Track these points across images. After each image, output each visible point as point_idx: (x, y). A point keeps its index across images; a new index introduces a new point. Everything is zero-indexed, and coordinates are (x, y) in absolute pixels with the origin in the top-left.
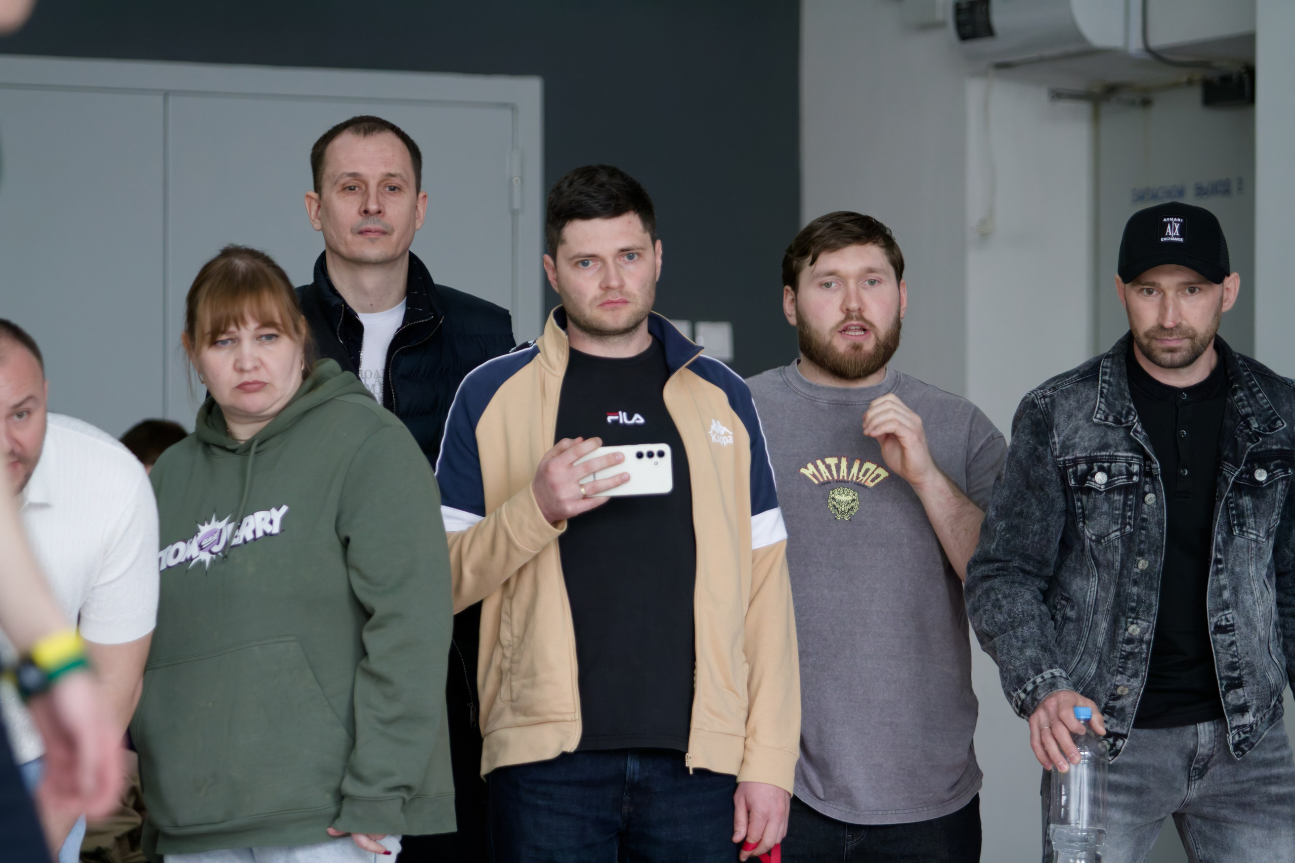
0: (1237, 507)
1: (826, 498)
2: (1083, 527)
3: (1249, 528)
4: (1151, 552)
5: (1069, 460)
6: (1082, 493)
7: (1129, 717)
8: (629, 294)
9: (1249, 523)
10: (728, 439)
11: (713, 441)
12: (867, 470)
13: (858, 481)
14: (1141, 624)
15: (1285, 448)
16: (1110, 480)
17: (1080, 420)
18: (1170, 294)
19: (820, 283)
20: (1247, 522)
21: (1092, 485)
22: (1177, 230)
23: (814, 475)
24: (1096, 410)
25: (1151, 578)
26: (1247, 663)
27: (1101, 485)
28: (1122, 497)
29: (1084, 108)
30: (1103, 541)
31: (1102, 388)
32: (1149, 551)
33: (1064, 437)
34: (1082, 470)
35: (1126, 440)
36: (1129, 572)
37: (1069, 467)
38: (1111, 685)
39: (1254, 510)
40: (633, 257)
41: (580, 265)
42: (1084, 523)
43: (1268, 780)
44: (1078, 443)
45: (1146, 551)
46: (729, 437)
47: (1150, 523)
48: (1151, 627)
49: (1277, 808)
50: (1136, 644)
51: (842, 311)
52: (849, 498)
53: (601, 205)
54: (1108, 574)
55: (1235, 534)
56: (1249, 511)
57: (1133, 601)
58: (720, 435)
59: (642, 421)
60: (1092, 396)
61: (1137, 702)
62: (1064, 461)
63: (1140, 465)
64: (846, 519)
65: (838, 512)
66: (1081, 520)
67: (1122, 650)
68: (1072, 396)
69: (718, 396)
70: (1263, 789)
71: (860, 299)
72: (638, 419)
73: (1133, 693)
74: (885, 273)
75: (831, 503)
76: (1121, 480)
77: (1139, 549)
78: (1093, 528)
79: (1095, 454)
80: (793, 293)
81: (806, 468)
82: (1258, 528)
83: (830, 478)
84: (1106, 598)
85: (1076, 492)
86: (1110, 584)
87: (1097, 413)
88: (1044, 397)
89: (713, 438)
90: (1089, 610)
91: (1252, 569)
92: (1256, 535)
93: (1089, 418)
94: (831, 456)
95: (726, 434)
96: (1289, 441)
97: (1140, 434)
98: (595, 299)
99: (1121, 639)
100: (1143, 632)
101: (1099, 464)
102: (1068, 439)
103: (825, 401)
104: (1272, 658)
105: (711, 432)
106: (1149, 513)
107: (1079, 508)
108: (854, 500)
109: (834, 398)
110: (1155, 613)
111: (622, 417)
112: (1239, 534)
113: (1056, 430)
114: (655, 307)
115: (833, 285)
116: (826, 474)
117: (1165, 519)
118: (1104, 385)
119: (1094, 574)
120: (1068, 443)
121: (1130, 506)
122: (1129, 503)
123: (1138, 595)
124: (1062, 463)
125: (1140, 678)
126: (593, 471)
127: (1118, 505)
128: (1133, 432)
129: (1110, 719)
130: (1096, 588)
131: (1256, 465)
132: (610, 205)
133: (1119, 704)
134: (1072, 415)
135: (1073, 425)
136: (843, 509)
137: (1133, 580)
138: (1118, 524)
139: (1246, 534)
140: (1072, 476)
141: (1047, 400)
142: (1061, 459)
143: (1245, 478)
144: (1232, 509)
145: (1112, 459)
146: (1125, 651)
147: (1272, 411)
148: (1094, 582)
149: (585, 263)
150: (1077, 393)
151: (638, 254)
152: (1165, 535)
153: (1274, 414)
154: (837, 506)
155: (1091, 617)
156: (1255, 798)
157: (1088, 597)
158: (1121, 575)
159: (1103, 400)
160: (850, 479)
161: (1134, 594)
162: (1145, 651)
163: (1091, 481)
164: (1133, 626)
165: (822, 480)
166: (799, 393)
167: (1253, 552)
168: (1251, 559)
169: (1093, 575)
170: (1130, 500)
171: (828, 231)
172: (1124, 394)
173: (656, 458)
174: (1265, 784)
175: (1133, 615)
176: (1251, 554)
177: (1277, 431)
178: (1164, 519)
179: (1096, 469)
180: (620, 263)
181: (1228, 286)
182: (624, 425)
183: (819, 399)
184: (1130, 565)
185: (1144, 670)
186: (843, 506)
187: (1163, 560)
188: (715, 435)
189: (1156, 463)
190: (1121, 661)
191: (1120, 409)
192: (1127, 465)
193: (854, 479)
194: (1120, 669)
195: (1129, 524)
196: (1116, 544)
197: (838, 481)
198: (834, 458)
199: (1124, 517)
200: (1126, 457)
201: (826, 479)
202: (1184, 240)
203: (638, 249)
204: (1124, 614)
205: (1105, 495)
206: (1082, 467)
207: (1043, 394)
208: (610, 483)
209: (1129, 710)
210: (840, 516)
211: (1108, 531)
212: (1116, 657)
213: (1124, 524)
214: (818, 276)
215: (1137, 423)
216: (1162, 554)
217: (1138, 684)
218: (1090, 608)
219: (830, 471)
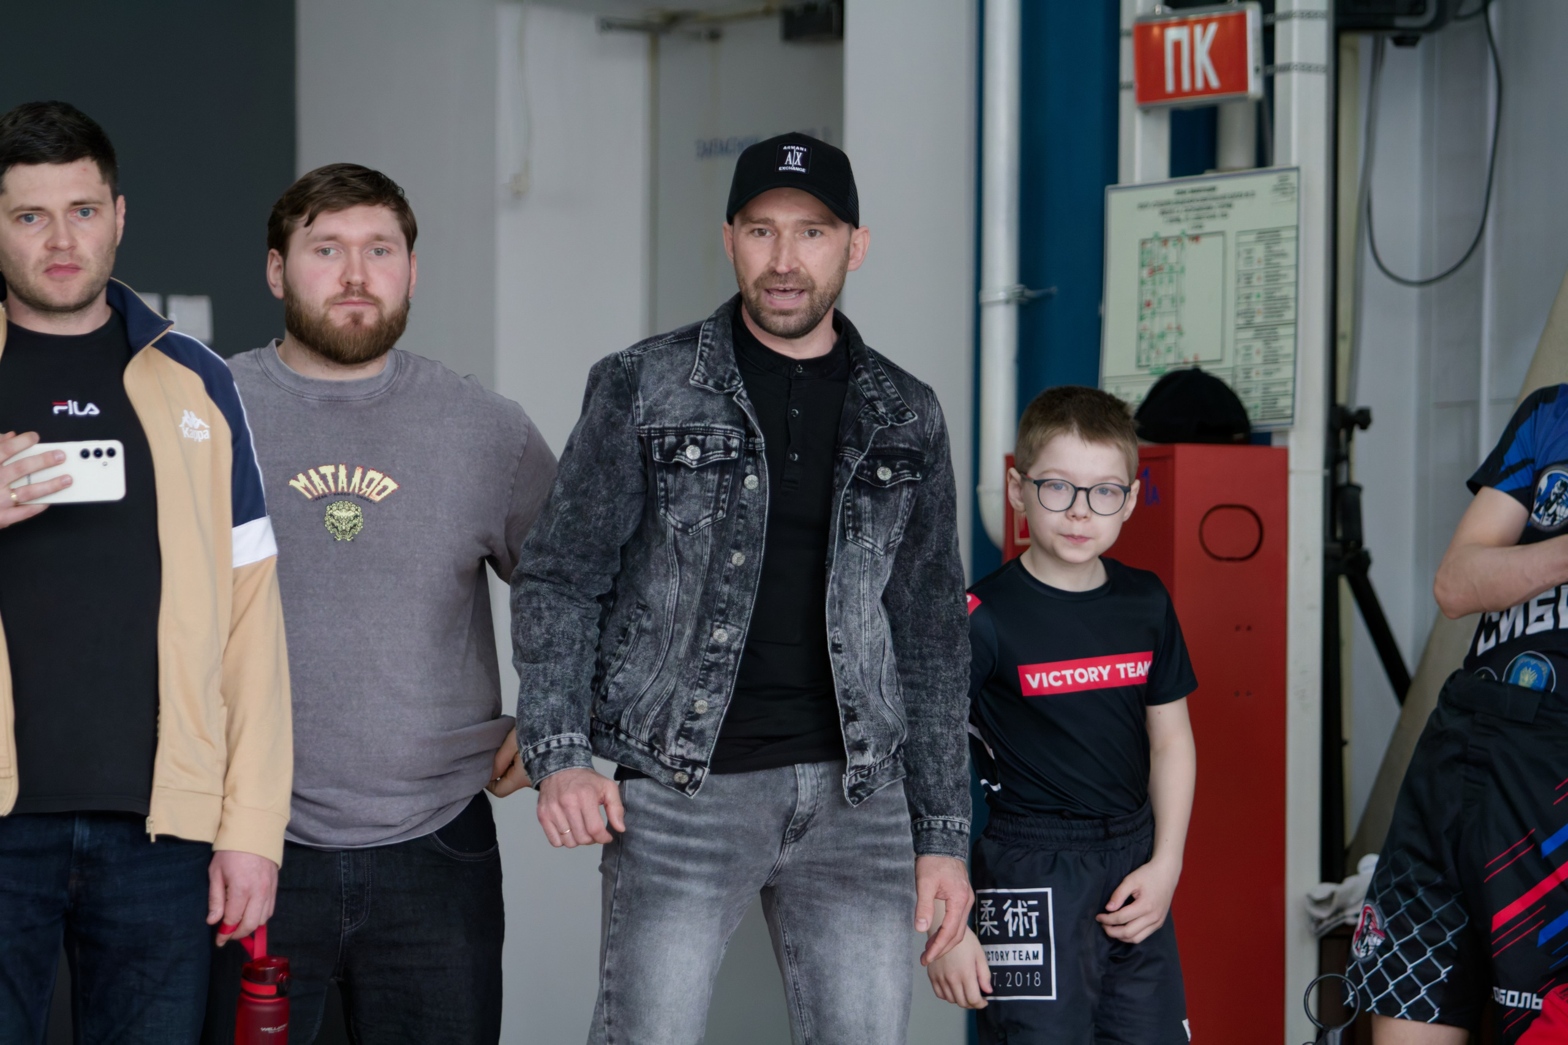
0: (854, 507)
1: (322, 514)
2: (665, 515)
3: (864, 534)
4: (750, 546)
5: (655, 429)
6: (668, 472)
7: (710, 741)
8: (80, 258)
9: (866, 528)
10: (205, 433)
11: (185, 436)
12: (371, 481)
13: (361, 493)
14: (730, 630)
15: (914, 448)
16: (704, 456)
17: (673, 383)
18: (787, 234)
19: (316, 249)
20: (864, 526)
21: (683, 460)
22: (798, 160)
23: (306, 488)
24: (694, 371)
25: (746, 576)
26: (858, 693)
27: (692, 460)
28: (717, 476)
29: (639, 42)
30: (690, 530)
31: (702, 351)
32: (747, 544)
33: (651, 402)
34: (670, 444)
35: (726, 411)
36: (722, 566)
37: (655, 438)
38: (688, 700)
39: (873, 513)
40: (89, 212)
41: (23, 220)
42: (667, 509)
43: (876, 851)
44: (668, 411)
45: (743, 544)
46: (205, 431)
47: (750, 512)
48: (742, 635)
49: (884, 886)
50: (722, 653)
51: (342, 285)
52: (351, 514)
53: (51, 147)
54: (693, 573)
55: (848, 538)
56: (867, 515)
57: (724, 601)
58: (193, 428)
59: (96, 412)
60: (689, 359)
61: (719, 723)
62: (650, 429)
63: (741, 441)
64: (348, 540)
65: (338, 531)
66: (663, 505)
67: (704, 660)
68: (665, 358)
69: (191, 382)
70: (870, 861)
71: (364, 271)
72: (92, 410)
73: (715, 713)
74: (397, 243)
75: (329, 520)
76: (716, 456)
77: (736, 540)
78: (679, 514)
79: (688, 425)
80: (280, 258)
81: (297, 479)
82: (875, 537)
83: (327, 491)
84: (690, 603)
85: (661, 470)
86: (696, 585)
87: (695, 374)
88: (631, 356)
89: (185, 432)
90: (669, 617)
91: (865, 586)
92: (872, 544)
93: (684, 381)
94: (326, 464)
95: (201, 428)
96: (918, 442)
97: (745, 400)
98: (40, 262)
99: (704, 646)
100: (732, 639)
101: (692, 436)
102: (655, 405)
103: (314, 397)
104: (884, 700)
105: (182, 426)
106: (750, 499)
107: (662, 490)
108: (356, 516)
109: (326, 393)
110: (748, 618)
111: (72, 407)
112: (853, 540)
113: (642, 391)
114: (114, 273)
115: (332, 252)
116: (321, 486)
117: (767, 505)
118: (703, 348)
119: (675, 573)
120: (656, 409)
121: (726, 487)
122: (725, 484)
123: (729, 595)
124: (646, 432)
125: (724, 695)
126: (27, 472)
127: (711, 486)
128: (737, 397)
129: (686, 743)
130: (677, 590)
131: (879, 462)
132: (61, 147)
133: (697, 726)
134: (663, 377)
135: (664, 389)
136: (344, 528)
137: (724, 576)
138: (710, 509)
139: (860, 541)
140: (657, 449)
141: (633, 358)
142: (646, 427)
143: (866, 475)
144: (849, 508)
145: (708, 431)
146: (708, 661)
147: (900, 402)
148: (674, 584)
149: (28, 218)
150: (672, 355)
151: (95, 210)
152: (765, 525)
153: (902, 405)
154: (337, 524)
155: (672, 626)
156: (860, 872)
157: (668, 602)
158: (710, 569)
159: (702, 363)
160: (351, 490)
161: (724, 594)
162: (733, 662)
163: (681, 454)
164: (718, 630)
165: (316, 494)
166: (282, 387)
167: (866, 564)
168: (864, 573)
169: (674, 575)
170: (727, 480)
171: (328, 187)
172: (728, 357)
173: (105, 458)
174: (873, 855)
175: (721, 619)
176: (865, 566)
177: (905, 423)
178: (765, 506)
179: (687, 441)
180: (72, 219)
181: (856, 242)
182: (74, 416)
183: (309, 394)
184: (722, 557)
185: (729, 685)
186: (344, 524)
187: (762, 555)
188: (187, 429)
189: (760, 437)
190: (702, 672)
191: (722, 374)
192: (726, 439)
193: (357, 490)
194: (700, 682)
195: (722, 509)
196: (706, 534)
197: (336, 494)
198: (329, 467)
199: (717, 500)
200: (725, 430)
201: (321, 492)
202: (807, 171)
203: (94, 203)
204: (711, 617)
205: (697, 475)
206: (670, 439)
207: (630, 353)
208: (47, 487)
209: (709, 733)
210: (340, 536)
211: (697, 518)
212: (697, 667)
213: (717, 509)
214: (315, 239)
215: (741, 389)
216: (762, 547)
217: (721, 702)
218: (670, 615)
219: (326, 482)
